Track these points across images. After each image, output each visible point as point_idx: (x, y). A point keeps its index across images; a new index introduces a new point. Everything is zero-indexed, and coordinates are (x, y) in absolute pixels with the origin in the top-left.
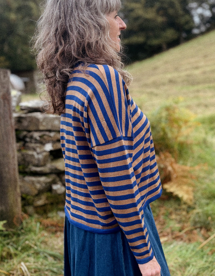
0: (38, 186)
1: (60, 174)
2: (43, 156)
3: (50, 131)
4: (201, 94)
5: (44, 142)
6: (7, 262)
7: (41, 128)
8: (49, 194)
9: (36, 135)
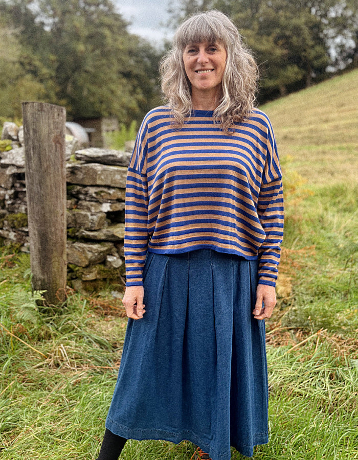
0: (90, 255)
1: (118, 243)
2: (98, 217)
3: (109, 187)
4: (327, 157)
5: (101, 201)
6: (45, 343)
7: (99, 182)
8: (102, 267)
9: (92, 191)
